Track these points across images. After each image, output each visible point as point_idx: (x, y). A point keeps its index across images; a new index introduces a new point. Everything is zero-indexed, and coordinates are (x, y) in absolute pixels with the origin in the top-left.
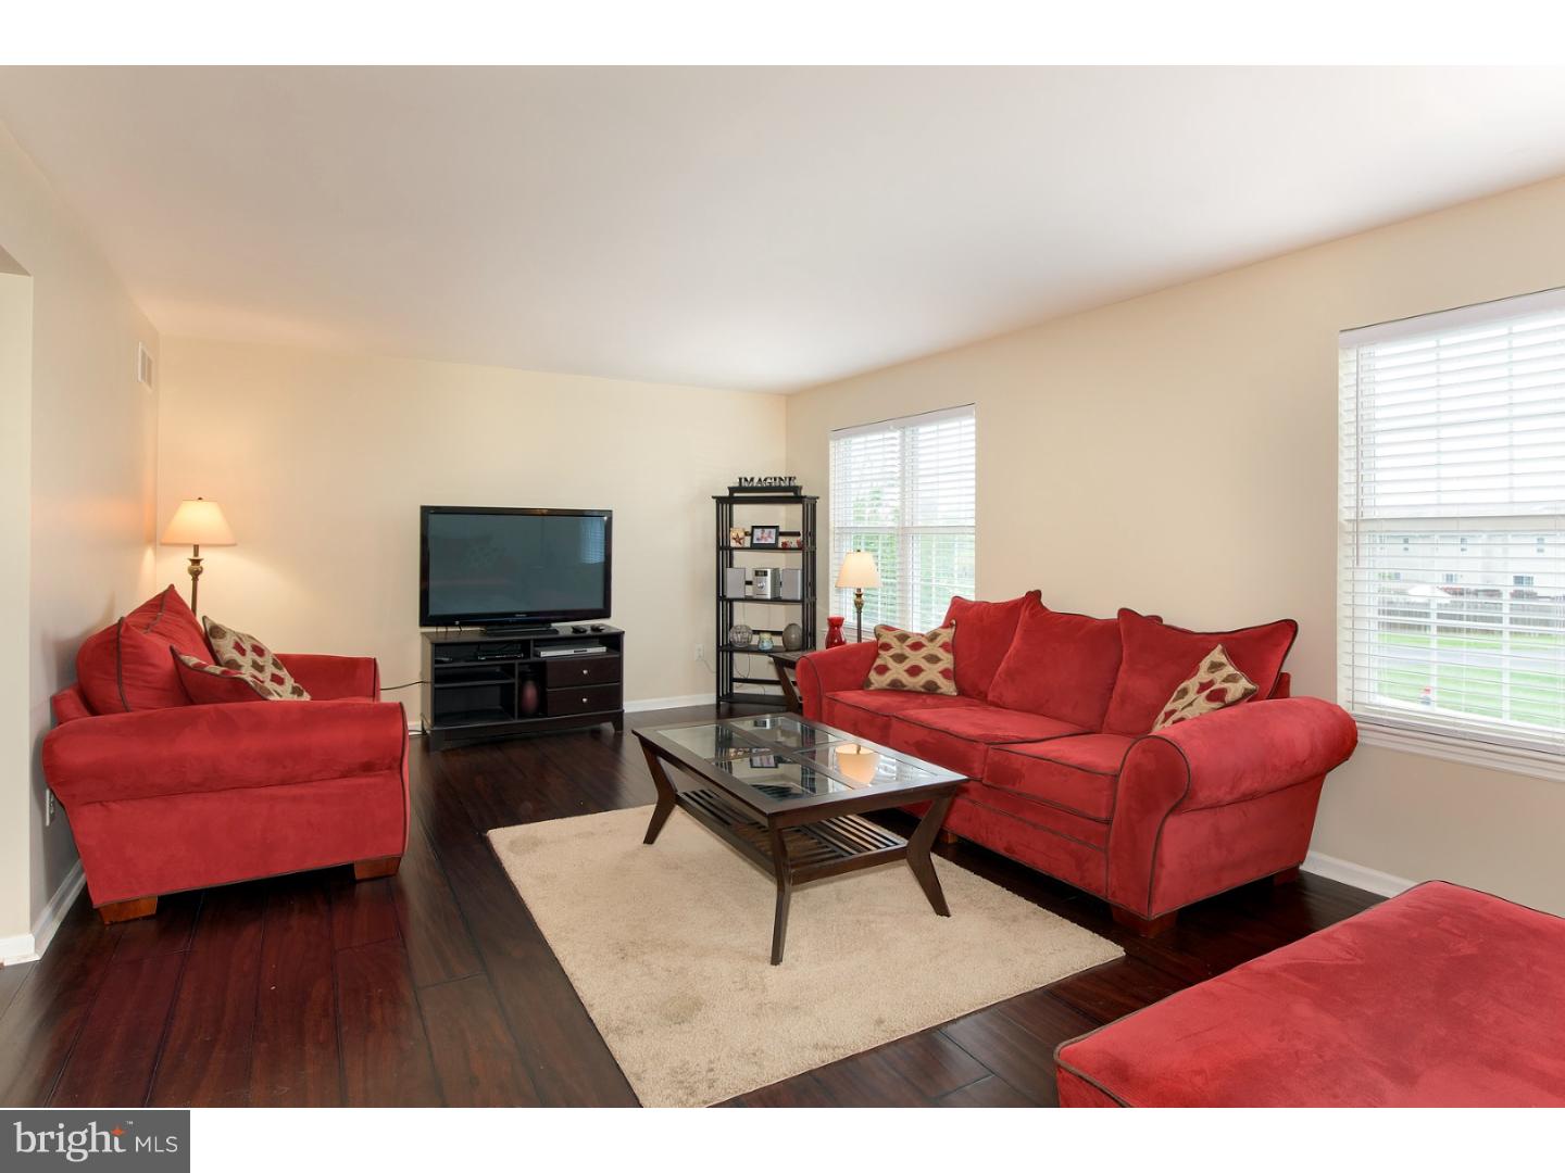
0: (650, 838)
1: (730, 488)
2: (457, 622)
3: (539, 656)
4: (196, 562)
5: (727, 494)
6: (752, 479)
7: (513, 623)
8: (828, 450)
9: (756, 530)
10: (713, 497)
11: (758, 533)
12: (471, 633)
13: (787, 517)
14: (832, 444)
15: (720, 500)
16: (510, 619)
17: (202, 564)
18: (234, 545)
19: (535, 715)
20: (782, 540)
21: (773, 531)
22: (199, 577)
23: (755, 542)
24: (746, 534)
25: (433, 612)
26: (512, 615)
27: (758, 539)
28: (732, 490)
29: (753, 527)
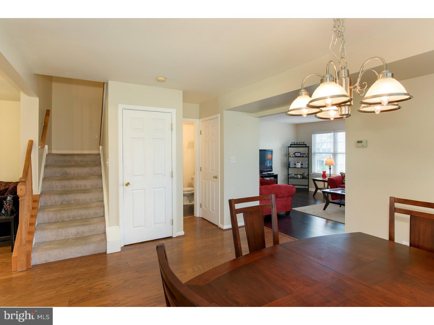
0: (324, 209)
1: (290, 144)
5: (290, 146)
6: (295, 142)
8: (312, 136)
11: (296, 154)
13: (302, 150)
14: (313, 135)
20: (302, 155)
21: (300, 153)
23: (296, 156)
24: (293, 154)
28: (291, 145)
29: (295, 153)
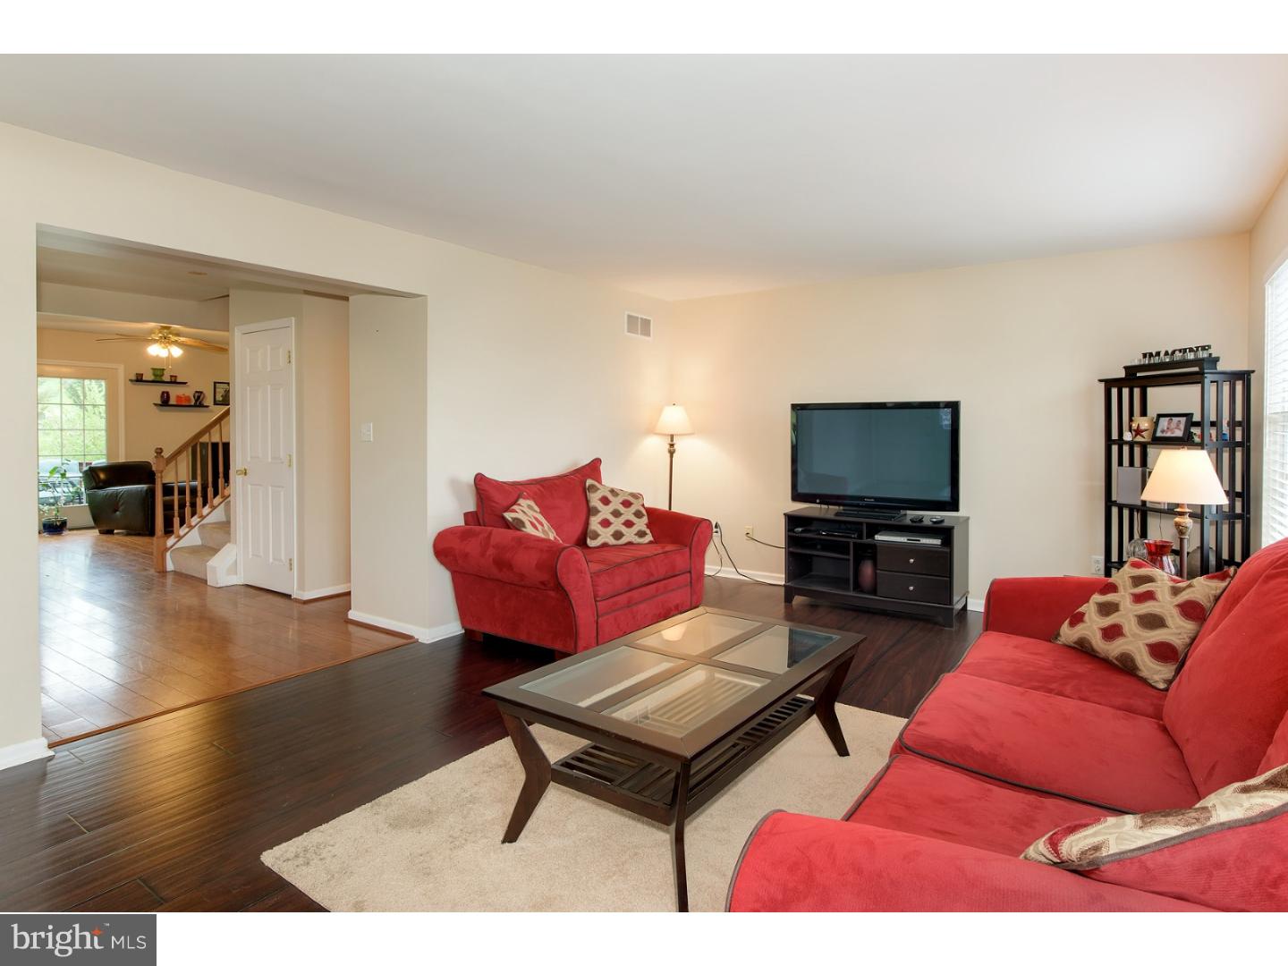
1: (1125, 368)
2: (818, 501)
3: (874, 539)
4: (672, 445)
5: (1122, 374)
6: (1158, 354)
7: (862, 506)
9: (1162, 419)
10: (1101, 381)
12: (828, 511)
15: (1109, 384)
16: (861, 503)
17: (675, 446)
18: (693, 434)
19: (869, 593)
21: (1183, 420)
22: (674, 455)
25: (801, 490)
26: (862, 498)
27: (1163, 431)
28: (1131, 369)
